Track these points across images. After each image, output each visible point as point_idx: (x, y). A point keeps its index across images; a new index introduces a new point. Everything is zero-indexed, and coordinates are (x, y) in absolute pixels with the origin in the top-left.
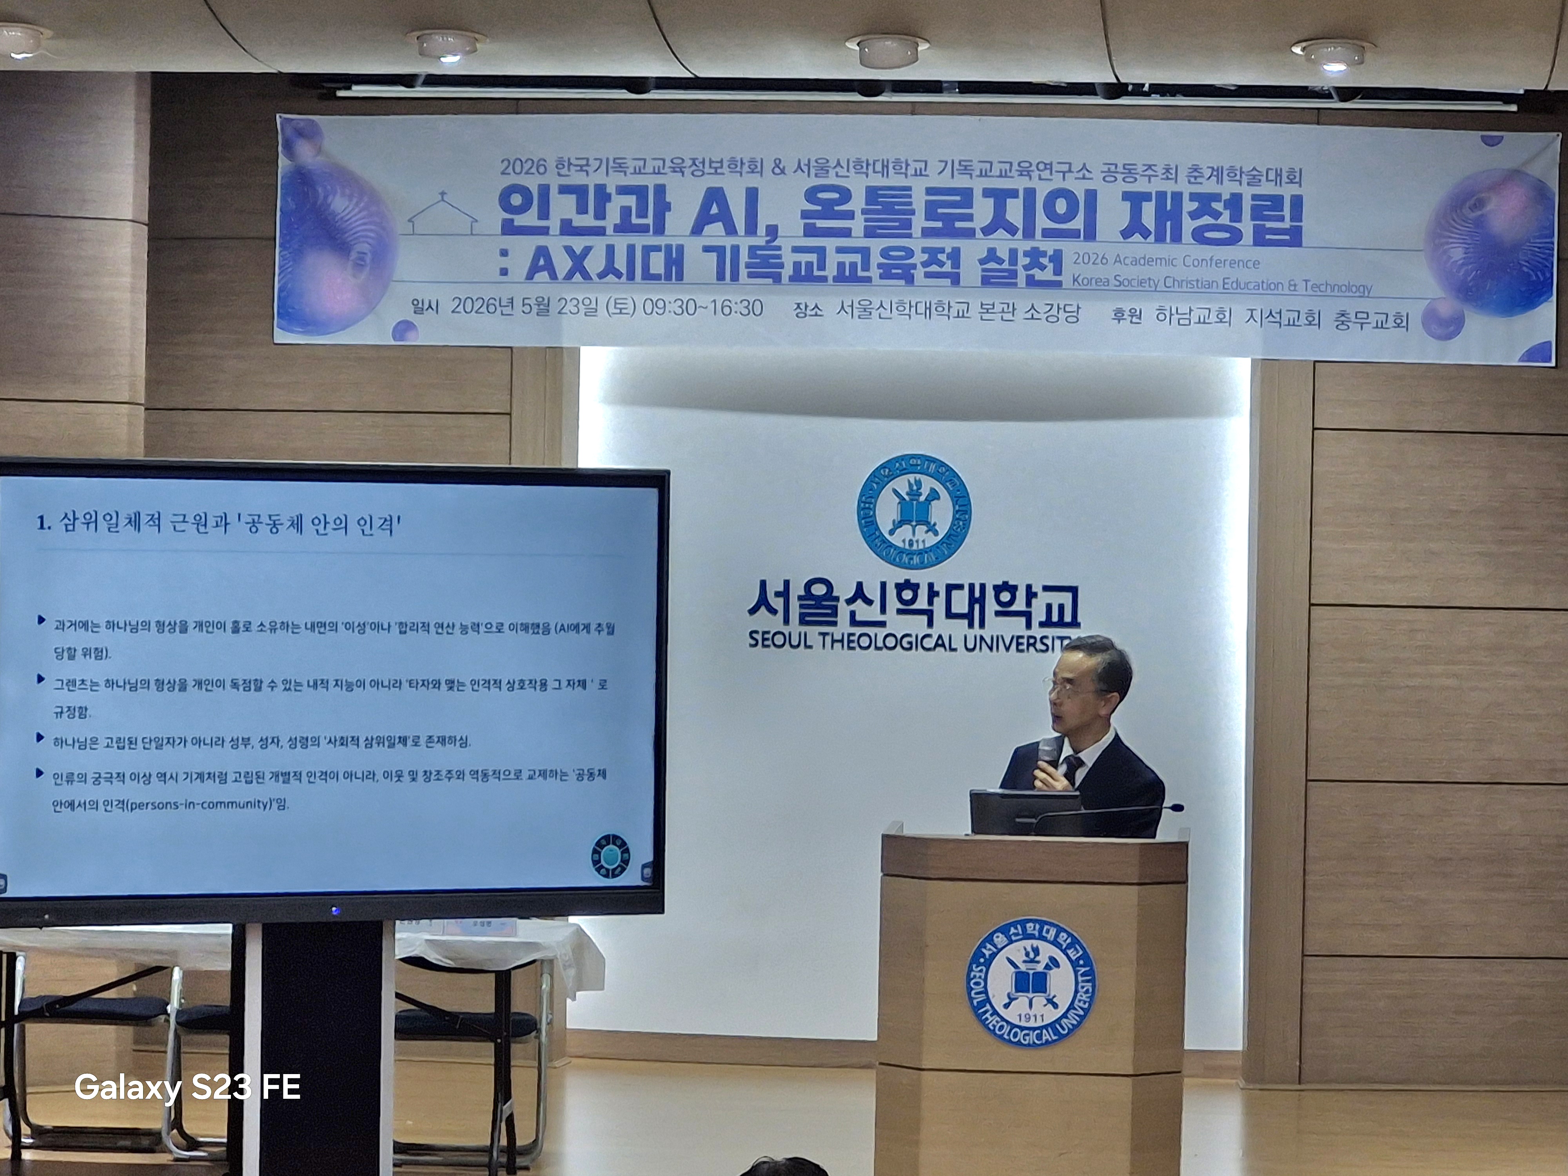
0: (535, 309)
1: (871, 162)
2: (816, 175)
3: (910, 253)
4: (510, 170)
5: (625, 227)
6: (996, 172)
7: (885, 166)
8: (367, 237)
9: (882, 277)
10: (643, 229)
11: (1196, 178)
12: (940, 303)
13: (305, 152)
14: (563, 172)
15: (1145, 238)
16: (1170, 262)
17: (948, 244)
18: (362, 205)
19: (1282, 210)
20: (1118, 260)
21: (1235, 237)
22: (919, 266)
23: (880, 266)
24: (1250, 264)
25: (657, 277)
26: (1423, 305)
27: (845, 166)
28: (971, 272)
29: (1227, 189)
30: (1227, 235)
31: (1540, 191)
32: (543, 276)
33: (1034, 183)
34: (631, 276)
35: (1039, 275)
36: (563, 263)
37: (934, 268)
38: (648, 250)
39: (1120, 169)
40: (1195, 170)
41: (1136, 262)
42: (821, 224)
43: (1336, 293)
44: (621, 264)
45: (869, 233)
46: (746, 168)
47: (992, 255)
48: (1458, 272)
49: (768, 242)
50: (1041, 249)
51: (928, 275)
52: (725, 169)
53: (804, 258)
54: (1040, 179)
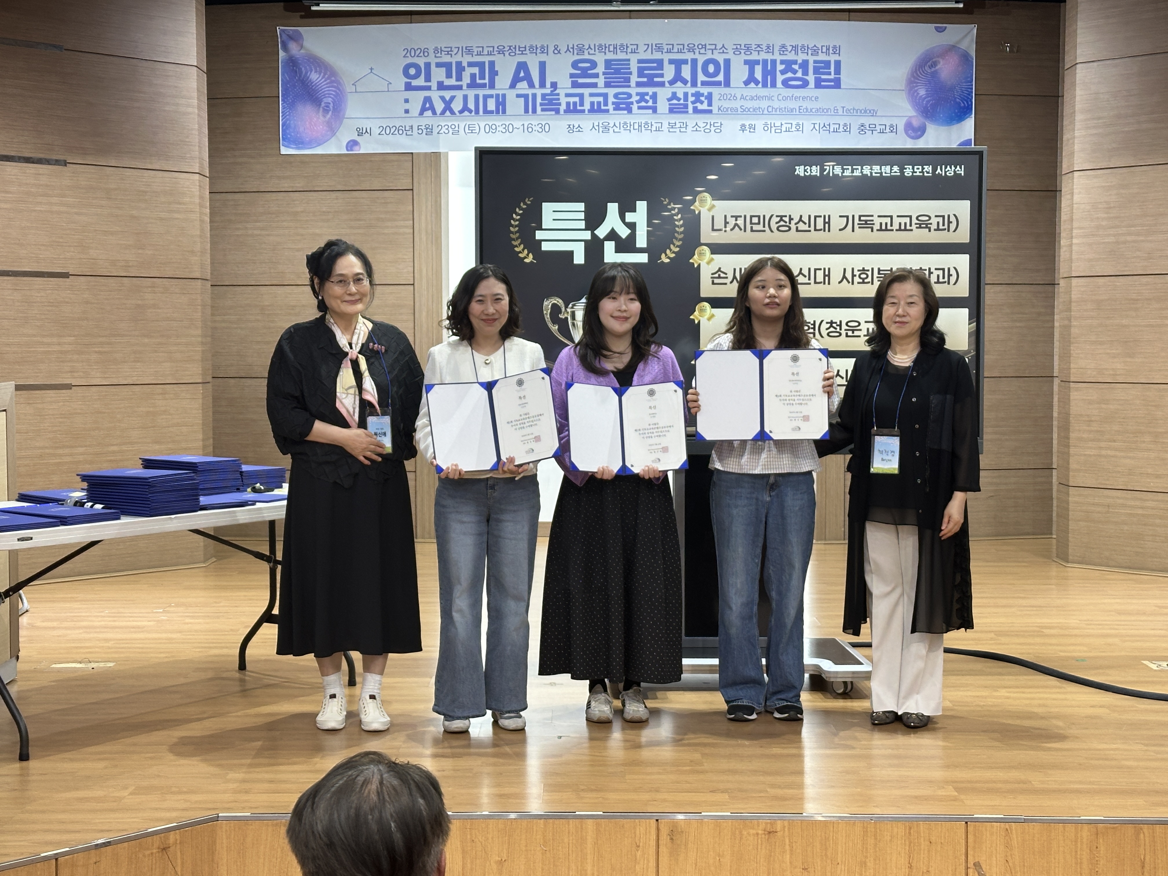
0: (425, 131)
1: (607, 46)
2: (577, 54)
3: (630, 96)
4: (408, 55)
5: (473, 85)
6: (675, 50)
7: (615, 48)
8: (329, 94)
9: (615, 109)
10: (483, 86)
11: (783, 51)
12: (646, 123)
13: (293, 47)
14: (437, 55)
15: (757, 85)
16: (770, 98)
17: (650, 90)
18: (326, 76)
19: (830, 69)
20: (743, 98)
21: (805, 84)
22: (635, 103)
23: (613, 103)
24: (813, 99)
25: (491, 112)
26: (904, 120)
27: (593, 47)
28: (663, 106)
29: (801, 57)
30: (801, 83)
31: (965, 57)
32: (429, 113)
33: (697, 56)
34: (477, 112)
35: (700, 107)
36: (439, 106)
37: (643, 104)
38: (486, 97)
39: (743, 47)
40: (783, 47)
41: (752, 98)
42: (581, 81)
43: (859, 114)
44: (471, 105)
45: (607, 85)
46: (539, 51)
47: (674, 96)
48: (922, 102)
49: (552, 91)
50: (701, 92)
51: (640, 108)
52: (528, 52)
53: (572, 100)
54: (700, 53)
